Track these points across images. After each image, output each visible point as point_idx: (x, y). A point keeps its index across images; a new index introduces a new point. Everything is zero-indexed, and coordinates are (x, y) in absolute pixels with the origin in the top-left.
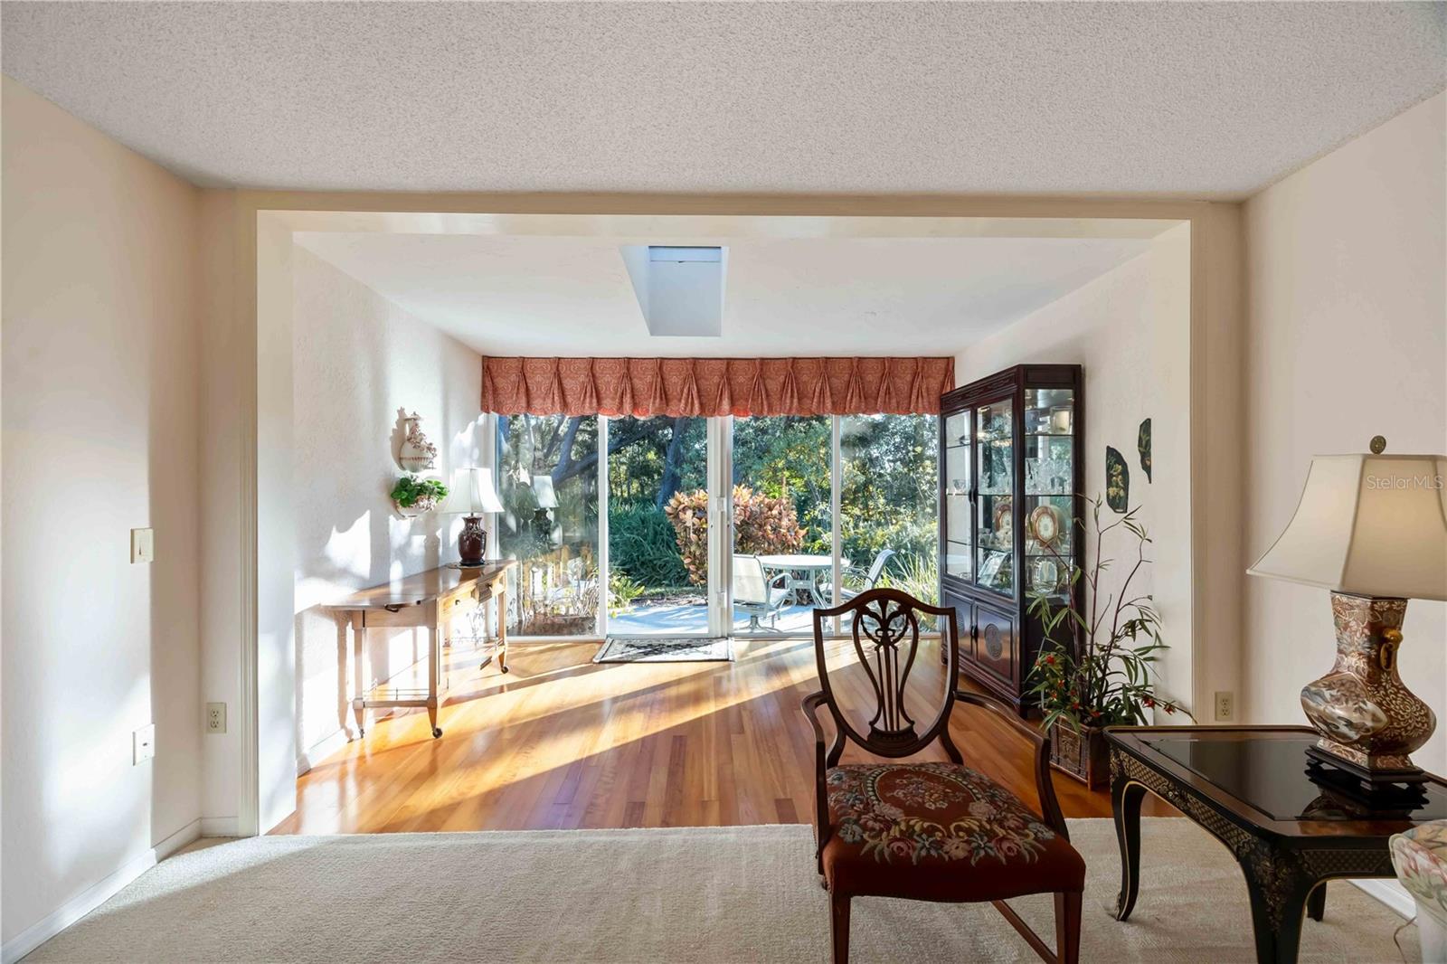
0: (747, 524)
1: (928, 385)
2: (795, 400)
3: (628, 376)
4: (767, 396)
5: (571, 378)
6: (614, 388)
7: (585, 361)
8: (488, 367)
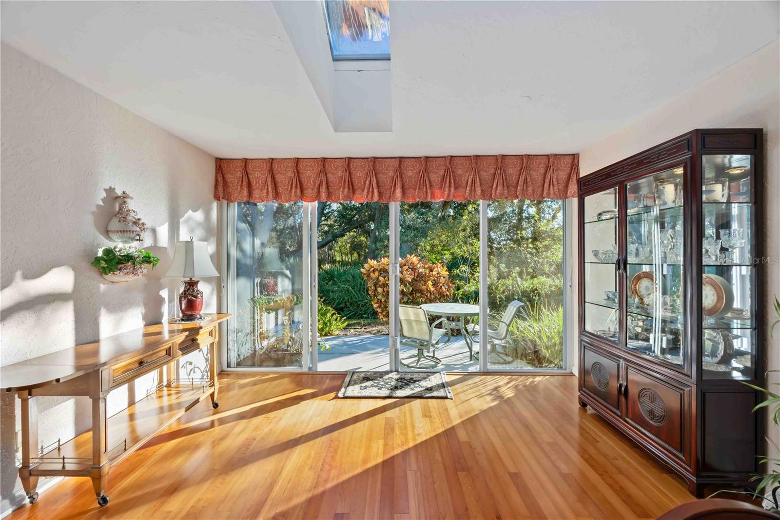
0: (416, 280)
1: (557, 175)
2: (452, 189)
3: (324, 172)
4: (431, 186)
5: (281, 174)
6: (313, 181)
7: (292, 160)
8: (220, 166)
